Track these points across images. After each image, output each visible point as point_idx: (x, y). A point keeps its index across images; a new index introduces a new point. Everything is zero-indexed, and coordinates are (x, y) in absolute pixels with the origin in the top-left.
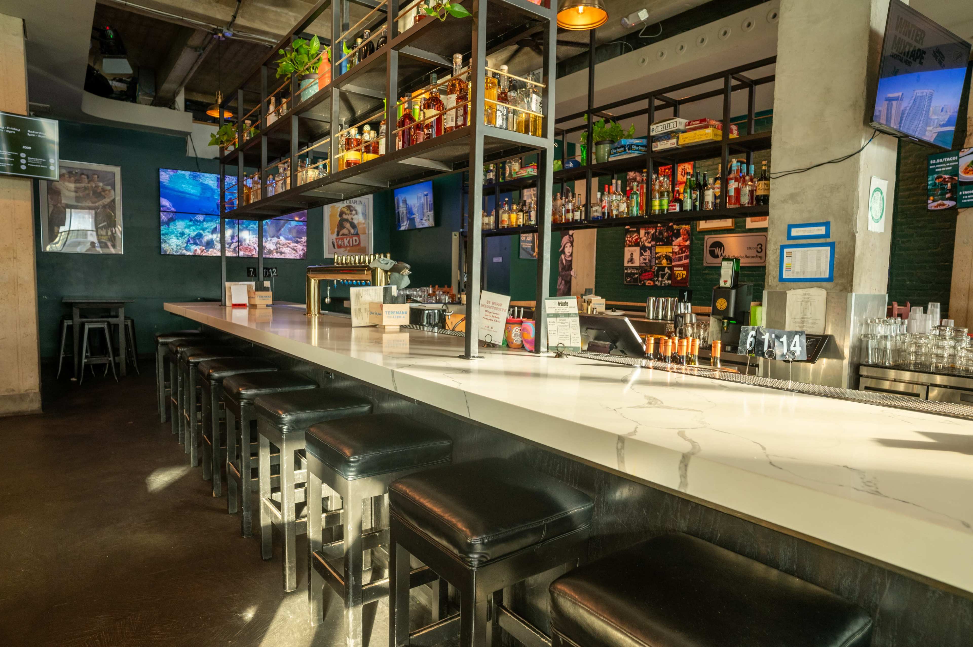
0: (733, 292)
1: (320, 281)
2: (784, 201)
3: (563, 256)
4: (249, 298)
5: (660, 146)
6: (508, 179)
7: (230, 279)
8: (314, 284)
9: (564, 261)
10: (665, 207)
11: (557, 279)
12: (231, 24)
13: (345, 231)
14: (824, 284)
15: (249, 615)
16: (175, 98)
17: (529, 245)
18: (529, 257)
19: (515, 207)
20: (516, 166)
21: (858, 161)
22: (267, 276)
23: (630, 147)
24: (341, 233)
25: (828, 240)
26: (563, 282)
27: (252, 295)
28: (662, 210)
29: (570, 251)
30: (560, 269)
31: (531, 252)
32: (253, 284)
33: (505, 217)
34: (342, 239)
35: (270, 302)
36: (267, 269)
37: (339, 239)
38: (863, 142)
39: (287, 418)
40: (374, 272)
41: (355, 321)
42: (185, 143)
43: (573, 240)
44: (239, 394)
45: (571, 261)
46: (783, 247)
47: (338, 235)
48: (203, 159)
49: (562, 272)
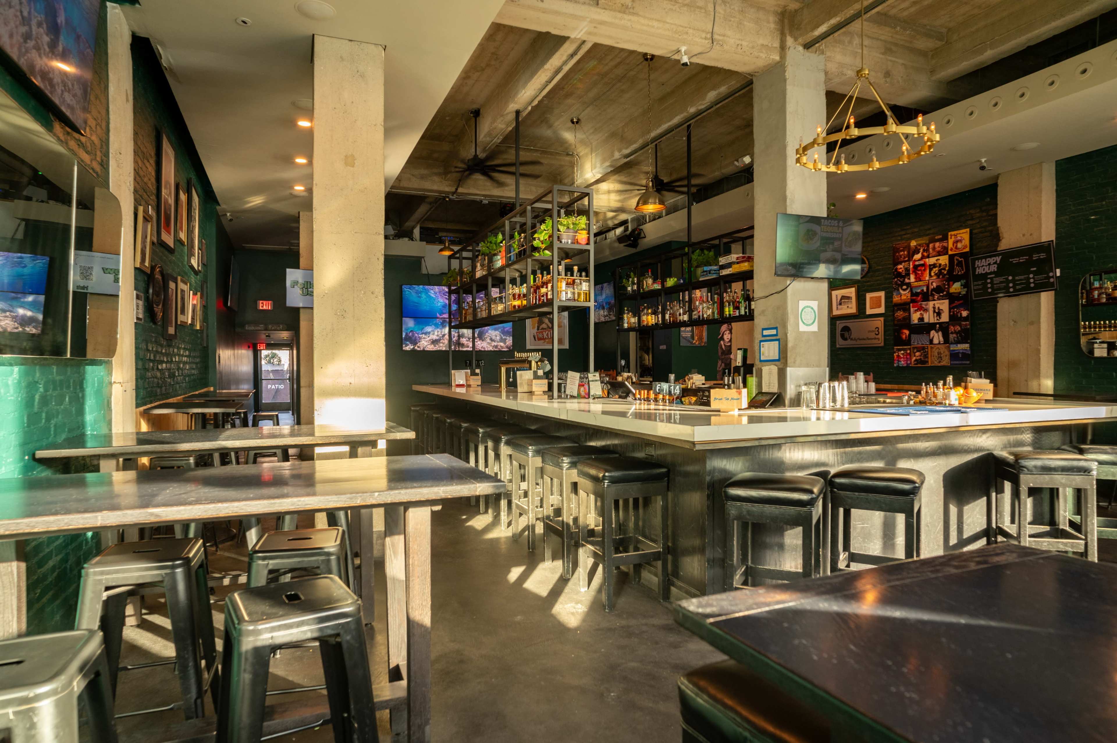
0: (742, 369)
1: (507, 369)
2: (760, 315)
3: (722, 342)
4: (466, 380)
5: (725, 272)
6: (647, 289)
7: (455, 368)
8: (503, 370)
9: (723, 347)
10: (732, 313)
11: (717, 362)
12: (453, 193)
13: (544, 326)
14: (777, 363)
15: (464, 517)
16: (413, 230)
17: (689, 335)
18: (689, 344)
19: (650, 311)
20: (650, 281)
21: (786, 293)
22: (478, 366)
23: (710, 272)
24: (541, 327)
25: (778, 338)
26: (723, 365)
27: (468, 379)
28: (730, 315)
29: (729, 337)
30: (720, 354)
31: (691, 340)
32: (469, 371)
33: (644, 318)
34: (542, 332)
35: (480, 383)
36: (478, 361)
37: (539, 333)
38: (788, 282)
39: (481, 430)
40: (530, 362)
41: (520, 389)
42: (420, 263)
43: (732, 328)
44: (461, 425)
45: (730, 346)
46: (761, 341)
47: (538, 329)
48: (432, 275)
49: (722, 356)
